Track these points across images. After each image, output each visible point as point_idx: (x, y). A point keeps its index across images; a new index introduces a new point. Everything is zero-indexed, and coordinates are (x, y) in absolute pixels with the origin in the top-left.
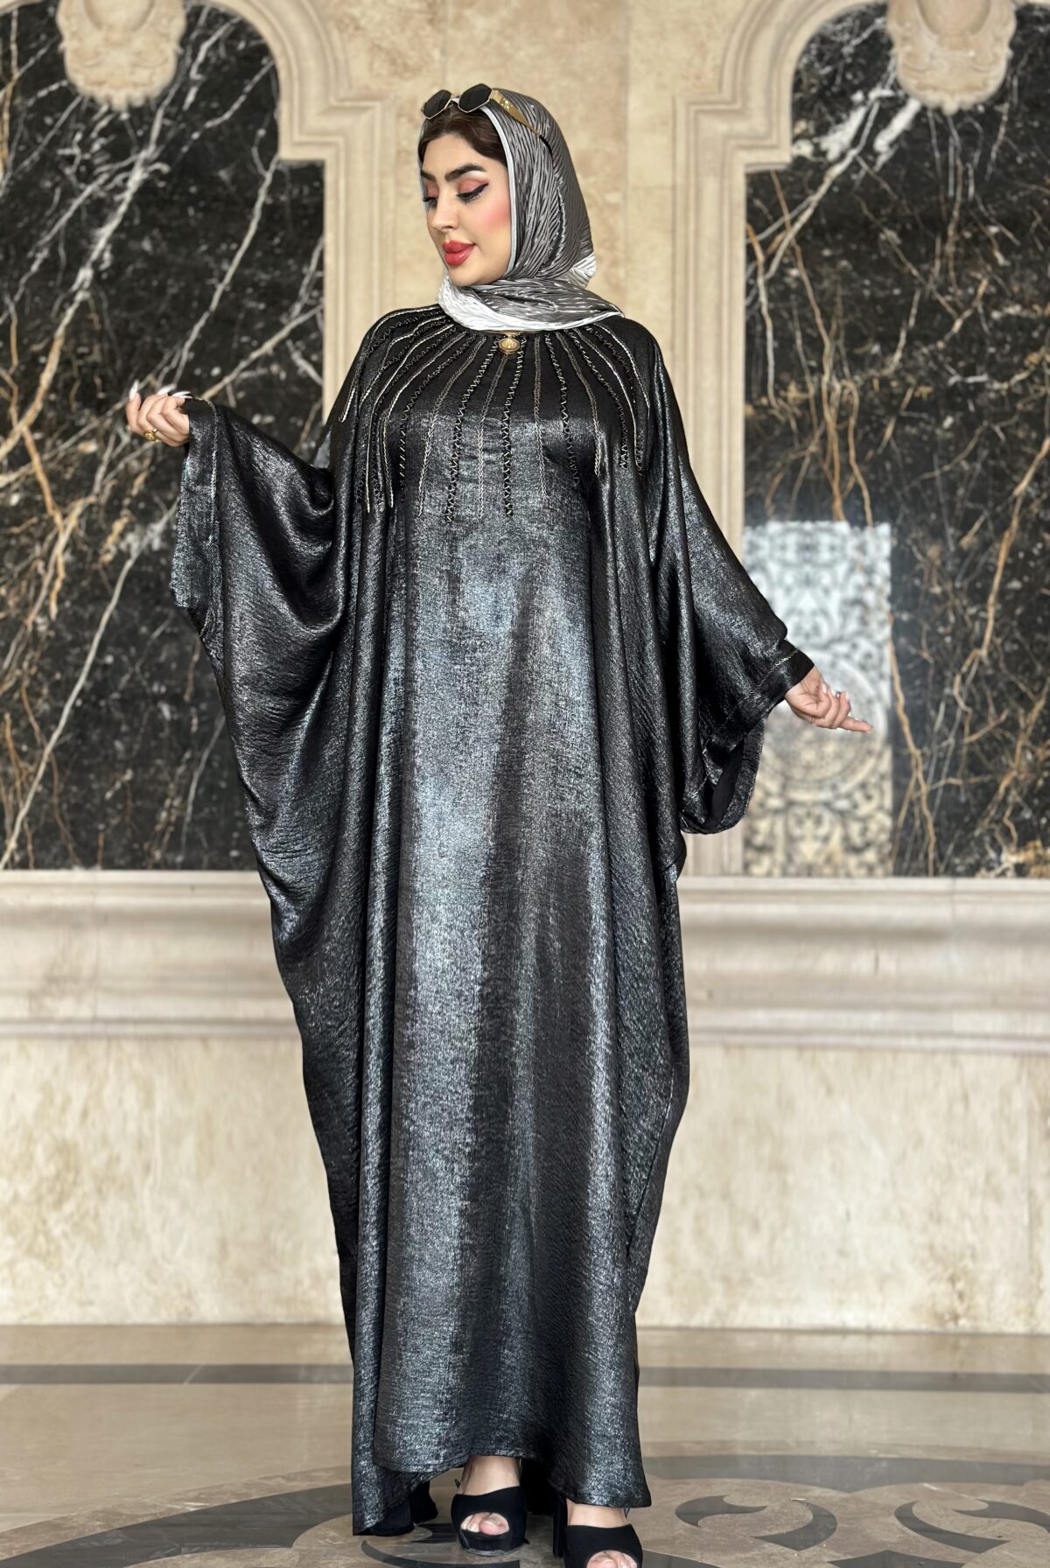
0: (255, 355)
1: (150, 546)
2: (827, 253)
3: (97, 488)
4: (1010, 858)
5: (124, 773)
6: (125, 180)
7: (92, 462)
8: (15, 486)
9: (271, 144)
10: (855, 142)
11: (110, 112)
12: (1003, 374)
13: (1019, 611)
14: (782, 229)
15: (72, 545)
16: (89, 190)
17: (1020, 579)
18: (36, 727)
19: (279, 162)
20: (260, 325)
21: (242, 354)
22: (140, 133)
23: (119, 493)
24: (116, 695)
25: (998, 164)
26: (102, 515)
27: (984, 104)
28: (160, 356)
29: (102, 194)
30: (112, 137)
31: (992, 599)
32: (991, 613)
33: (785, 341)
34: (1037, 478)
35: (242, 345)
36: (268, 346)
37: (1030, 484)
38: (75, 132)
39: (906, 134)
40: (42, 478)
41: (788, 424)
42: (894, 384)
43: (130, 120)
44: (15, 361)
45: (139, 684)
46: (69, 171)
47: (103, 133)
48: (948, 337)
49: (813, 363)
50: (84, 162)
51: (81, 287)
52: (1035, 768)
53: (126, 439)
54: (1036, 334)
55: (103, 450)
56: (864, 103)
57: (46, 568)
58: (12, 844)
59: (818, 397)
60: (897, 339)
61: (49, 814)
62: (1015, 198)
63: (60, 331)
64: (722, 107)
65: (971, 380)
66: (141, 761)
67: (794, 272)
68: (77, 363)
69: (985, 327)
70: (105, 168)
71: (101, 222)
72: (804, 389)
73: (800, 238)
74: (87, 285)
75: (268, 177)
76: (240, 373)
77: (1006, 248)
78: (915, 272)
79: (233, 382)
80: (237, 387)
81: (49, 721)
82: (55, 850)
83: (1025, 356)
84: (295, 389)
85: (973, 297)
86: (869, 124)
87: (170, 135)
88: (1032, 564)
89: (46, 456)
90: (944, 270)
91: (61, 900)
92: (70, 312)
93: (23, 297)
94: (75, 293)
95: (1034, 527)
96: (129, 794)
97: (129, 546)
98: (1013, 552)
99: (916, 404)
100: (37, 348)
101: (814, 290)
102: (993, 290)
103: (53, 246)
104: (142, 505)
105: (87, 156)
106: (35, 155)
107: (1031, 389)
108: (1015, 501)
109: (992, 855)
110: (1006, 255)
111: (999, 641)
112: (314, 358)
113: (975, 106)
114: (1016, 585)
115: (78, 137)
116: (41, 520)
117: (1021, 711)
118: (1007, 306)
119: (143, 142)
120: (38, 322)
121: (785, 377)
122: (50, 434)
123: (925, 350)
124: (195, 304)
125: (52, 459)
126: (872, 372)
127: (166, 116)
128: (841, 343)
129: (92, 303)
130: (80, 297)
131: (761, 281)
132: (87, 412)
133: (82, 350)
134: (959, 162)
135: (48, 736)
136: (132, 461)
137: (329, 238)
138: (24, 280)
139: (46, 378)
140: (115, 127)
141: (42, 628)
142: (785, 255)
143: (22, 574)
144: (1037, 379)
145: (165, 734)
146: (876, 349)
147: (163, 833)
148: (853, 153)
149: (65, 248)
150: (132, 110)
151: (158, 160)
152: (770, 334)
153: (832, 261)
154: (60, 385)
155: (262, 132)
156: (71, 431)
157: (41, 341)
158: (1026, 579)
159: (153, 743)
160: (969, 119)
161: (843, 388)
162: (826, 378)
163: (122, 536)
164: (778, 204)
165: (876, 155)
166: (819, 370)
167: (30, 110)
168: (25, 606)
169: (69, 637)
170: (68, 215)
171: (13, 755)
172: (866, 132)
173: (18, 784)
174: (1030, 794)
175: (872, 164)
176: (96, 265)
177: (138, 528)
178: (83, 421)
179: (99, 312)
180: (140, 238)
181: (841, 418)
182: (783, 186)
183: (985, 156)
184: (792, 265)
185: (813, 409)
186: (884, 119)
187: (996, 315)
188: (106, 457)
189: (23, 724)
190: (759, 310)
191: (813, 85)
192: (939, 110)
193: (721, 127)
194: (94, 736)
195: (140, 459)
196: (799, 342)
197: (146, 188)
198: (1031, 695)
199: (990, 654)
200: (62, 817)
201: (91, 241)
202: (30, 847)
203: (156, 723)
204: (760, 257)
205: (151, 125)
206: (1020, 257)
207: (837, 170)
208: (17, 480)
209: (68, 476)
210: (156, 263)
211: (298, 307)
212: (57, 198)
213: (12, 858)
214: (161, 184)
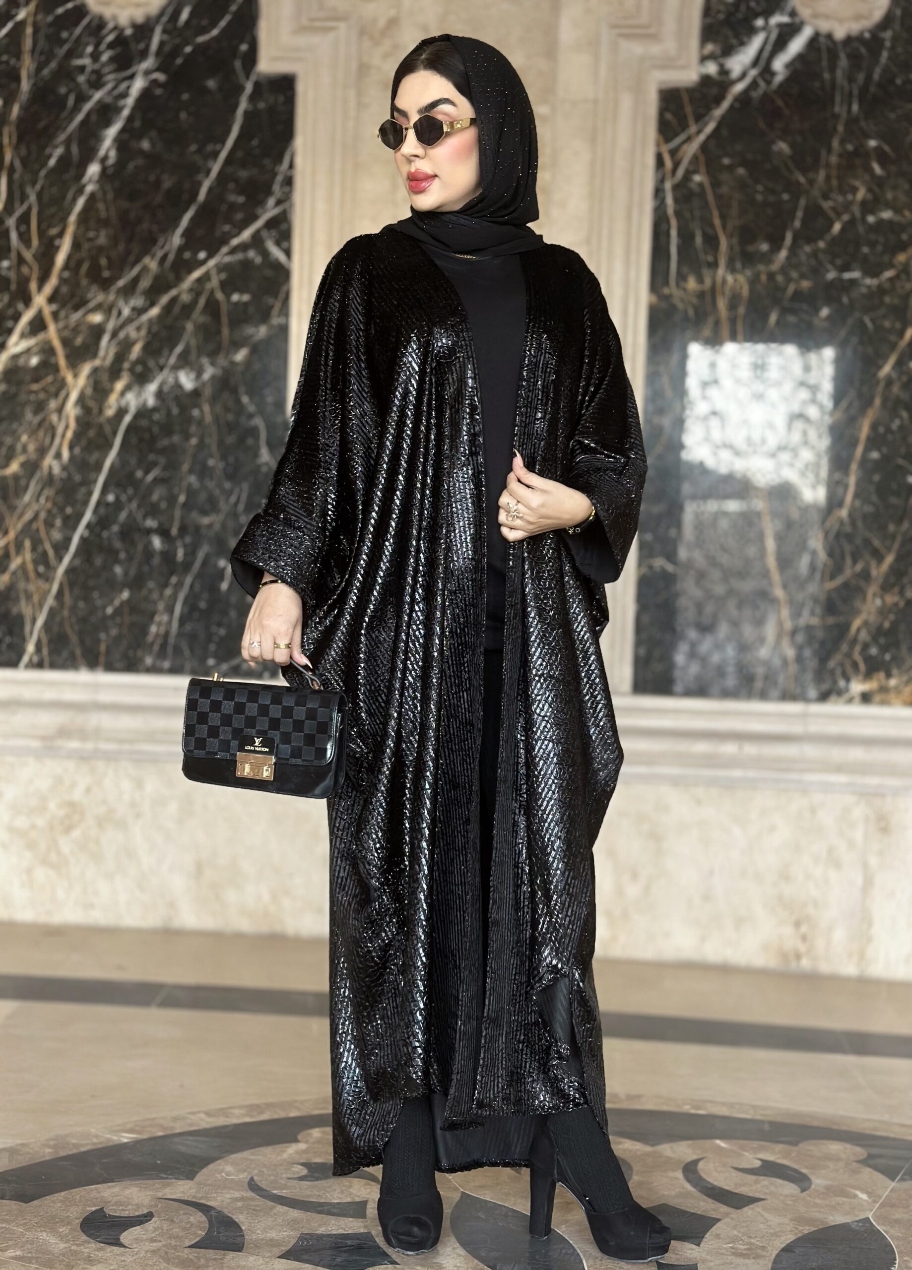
0: (235, 242)
1: (144, 404)
2: (726, 161)
3: (102, 353)
4: (857, 687)
5: (121, 592)
6: (129, 87)
7: (97, 331)
8: (35, 350)
9: (251, 58)
10: (755, 63)
11: (115, 28)
12: (873, 271)
13: (877, 478)
14: (689, 139)
15: (81, 400)
16: (98, 96)
17: (879, 450)
18: (51, 553)
19: (259, 74)
20: (239, 216)
21: (225, 240)
22: (142, 46)
23: (120, 357)
24: (115, 528)
25: (880, 85)
26: (105, 377)
27: (870, 31)
28: (154, 241)
29: (108, 100)
30: (119, 50)
31: (854, 467)
32: (852, 480)
33: (686, 237)
34: (900, 363)
35: (224, 233)
36: (246, 235)
37: (893, 368)
38: (87, 44)
39: (800, 58)
40: (57, 344)
41: (686, 312)
42: (780, 278)
43: (134, 35)
44: (35, 242)
45: (135, 520)
46: (81, 79)
47: (111, 46)
48: (828, 237)
49: (710, 258)
50: (94, 72)
51: (90, 181)
52: (883, 612)
53: (126, 312)
54: (905, 237)
55: (107, 320)
56: (765, 28)
57: (60, 418)
58: (31, 648)
59: (713, 289)
60: (783, 238)
61: (61, 624)
62: (892, 116)
63: (73, 218)
64: (638, 31)
65: (847, 276)
66: (136, 583)
67: (697, 178)
68: (86, 246)
69: (861, 229)
70: (111, 77)
71: (108, 124)
72: (700, 280)
73: (704, 147)
74: (96, 178)
75: (249, 87)
76: (223, 257)
77: (883, 159)
78: (802, 180)
79: (217, 266)
80: (220, 268)
81: (61, 548)
82: (65, 654)
83: (894, 254)
84: (268, 273)
85: (851, 203)
86: (769, 48)
87: (167, 48)
88: (890, 437)
89: (61, 324)
90: (828, 178)
91: (70, 696)
92: (81, 202)
93: (42, 188)
94: (84, 186)
95: (892, 406)
96: (126, 609)
97: (128, 404)
98: (874, 427)
99: (798, 296)
100: (53, 231)
101: (714, 193)
102: (870, 197)
103: (68, 143)
104: (139, 369)
105: (97, 66)
106: (53, 65)
107: (898, 284)
108: (878, 382)
109: (842, 683)
110: (882, 165)
111: (858, 503)
112: (285, 245)
113: (862, 33)
114: (875, 455)
115: (90, 49)
116: (55, 380)
117: (873, 563)
118: (881, 210)
119: (144, 54)
120: (53, 210)
121: (685, 270)
122: (63, 305)
123: (808, 249)
124: (185, 197)
125: (66, 327)
126: (761, 267)
127: (164, 31)
128: (735, 241)
129: (99, 195)
130: (90, 188)
131: (668, 185)
132: (94, 288)
133: (91, 234)
134: (846, 84)
135: (60, 559)
136: (131, 331)
137: (300, 142)
138: (43, 173)
139: (60, 259)
140: (120, 41)
141: (57, 470)
142: (691, 162)
143: (40, 424)
144: (903, 276)
145: (156, 561)
146: (765, 247)
147: (152, 644)
148: (753, 73)
149: (79, 146)
150: (135, 26)
151: (157, 70)
152: (674, 233)
153: (731, 168)
154: (73, 264)
155: (244, 47)
156: (80, 304)
157: (55, 227)
158: (885, 450)
159: (146, 569)
160: (856, 44)
161: (735, 280)
162: (721, 271)
163: (123, 394)
164: (685, 117)
165: (773, 74)
166: (714, 265)
167: (50, 25)
168: (42, 451)
169: (78, 478)
170: (80, 117)
171: (32, 575)
172: (766, 54)
173: (36, 599)
174: (878, 633)
175: (769, 83)
176: (104, 160)
177: (136, 388)
178: (90, 296)
179: (105, 201)
180: (140, 137)
181: (733, 306)
182: (692, 100)
183: (869, 77)
184: (696, 172)
185: (708, 299)
186: (781, 43)
187: (871, 219)
188: (110, 326)
189: (40, 549)
190: (665, 213)
191: (719, 12)
192: (829, 36)
193: (637, 49)
194: (98, 561)
195: (138, 329)
196: (699, 240)
197: (145, 94)
198: (883, 550)
199: (850, 515)
200: (72, 626)
201: (99, 140)
202: (45, 651)
203: (149, 552)
204: (668, 163)
205: (150, 39)
206: (893, 168)
207: (739, 87)
208: (37, 344)
209: (79, 341)
210: (152, 159)
211: (271, 202)
212: (71, 101)
213: (31, 660)
214: (158, 92)
